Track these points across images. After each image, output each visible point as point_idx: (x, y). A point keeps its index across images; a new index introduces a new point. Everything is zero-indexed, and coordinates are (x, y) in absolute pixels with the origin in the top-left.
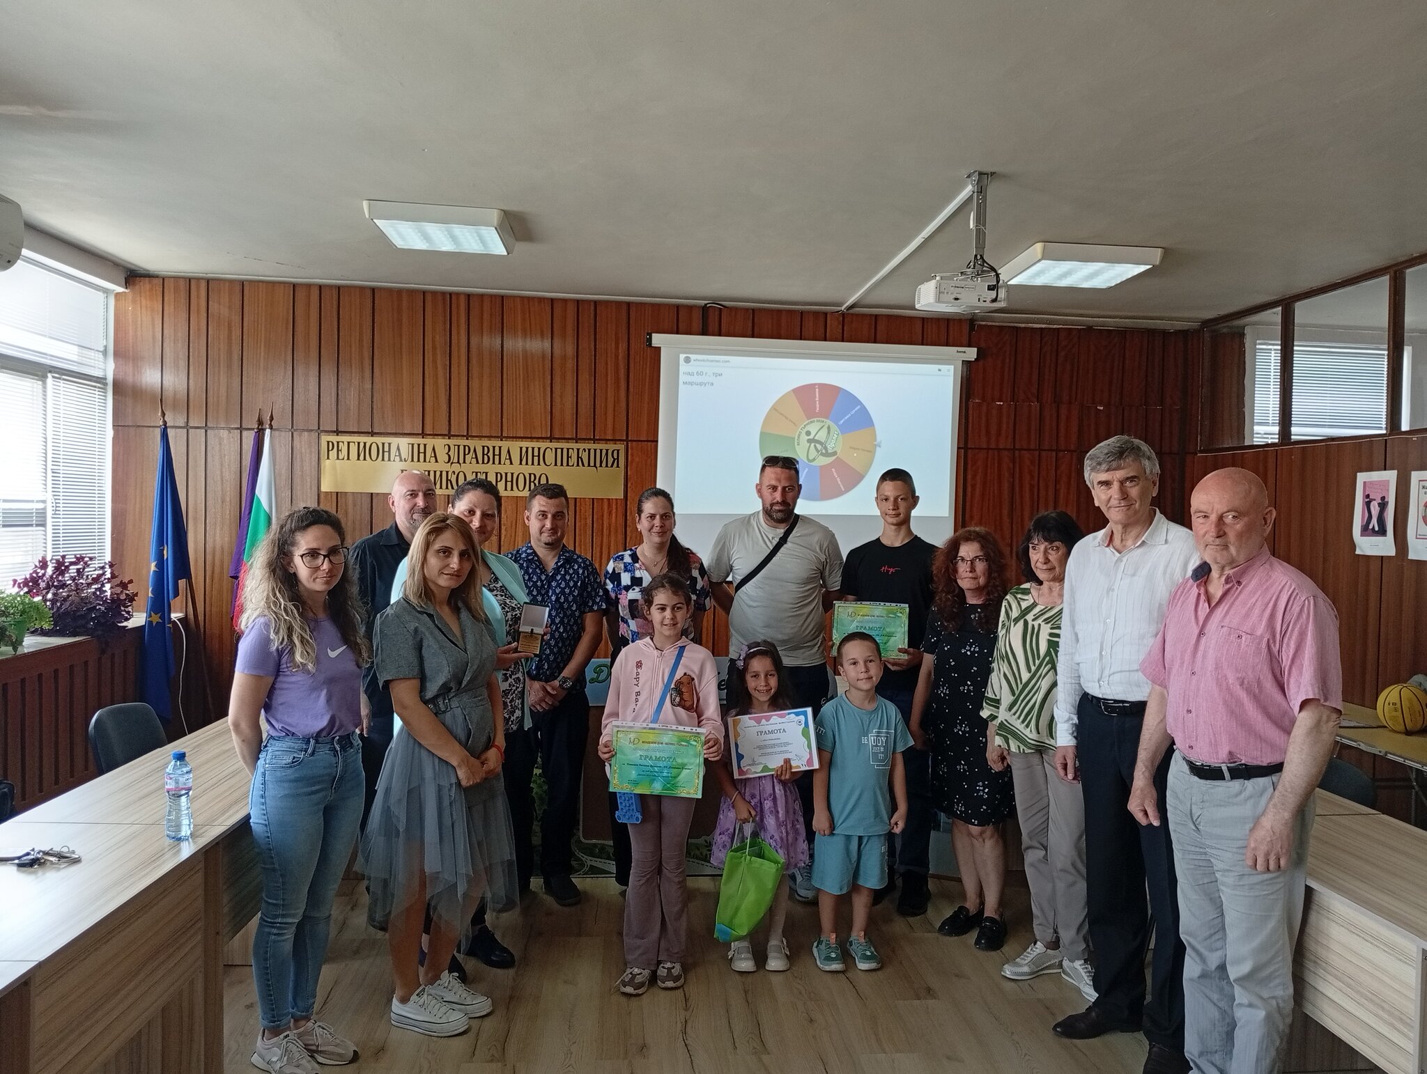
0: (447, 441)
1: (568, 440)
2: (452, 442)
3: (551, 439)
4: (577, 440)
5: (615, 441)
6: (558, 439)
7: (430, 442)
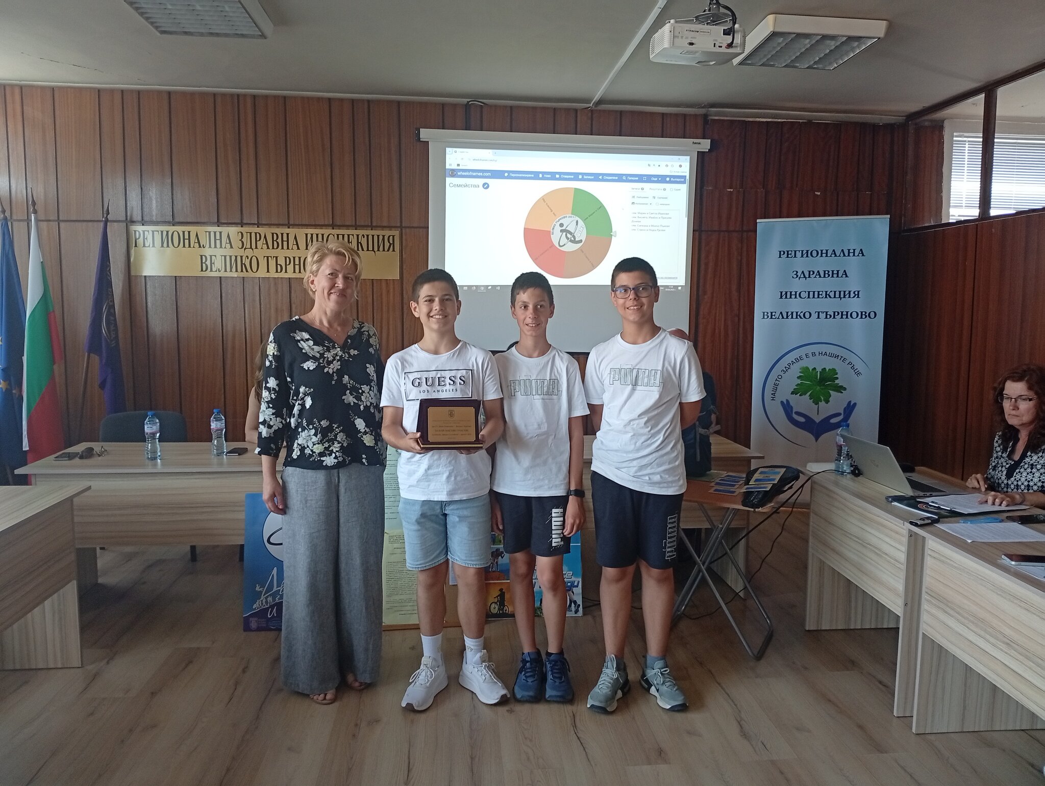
0: (239, 229)
1: (348, 227)
2: (245, 230)
4: (356, 227)
5: (390, 227)
7: (225, 230)
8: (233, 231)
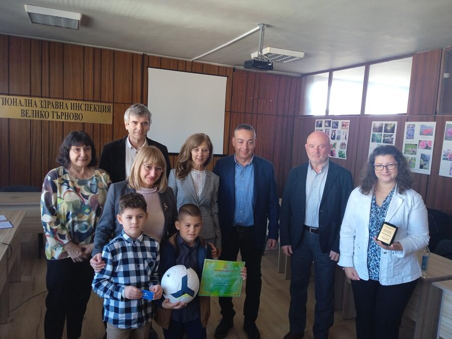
0: (40, 99)
1: (90, 101)
2: (43, 99)
3: (84, 100)
4: (94, 101)
5: (108, 102)
6: (87, 101)
7: (34, 99)
8: (38, 100)
